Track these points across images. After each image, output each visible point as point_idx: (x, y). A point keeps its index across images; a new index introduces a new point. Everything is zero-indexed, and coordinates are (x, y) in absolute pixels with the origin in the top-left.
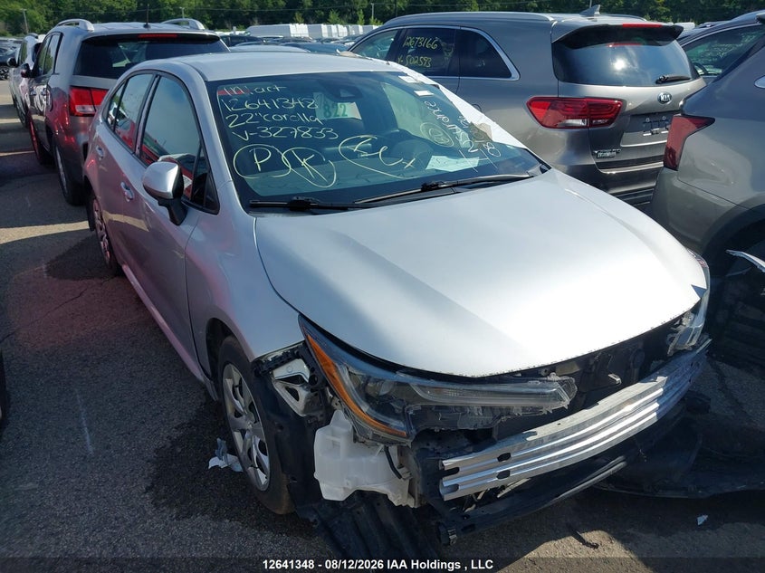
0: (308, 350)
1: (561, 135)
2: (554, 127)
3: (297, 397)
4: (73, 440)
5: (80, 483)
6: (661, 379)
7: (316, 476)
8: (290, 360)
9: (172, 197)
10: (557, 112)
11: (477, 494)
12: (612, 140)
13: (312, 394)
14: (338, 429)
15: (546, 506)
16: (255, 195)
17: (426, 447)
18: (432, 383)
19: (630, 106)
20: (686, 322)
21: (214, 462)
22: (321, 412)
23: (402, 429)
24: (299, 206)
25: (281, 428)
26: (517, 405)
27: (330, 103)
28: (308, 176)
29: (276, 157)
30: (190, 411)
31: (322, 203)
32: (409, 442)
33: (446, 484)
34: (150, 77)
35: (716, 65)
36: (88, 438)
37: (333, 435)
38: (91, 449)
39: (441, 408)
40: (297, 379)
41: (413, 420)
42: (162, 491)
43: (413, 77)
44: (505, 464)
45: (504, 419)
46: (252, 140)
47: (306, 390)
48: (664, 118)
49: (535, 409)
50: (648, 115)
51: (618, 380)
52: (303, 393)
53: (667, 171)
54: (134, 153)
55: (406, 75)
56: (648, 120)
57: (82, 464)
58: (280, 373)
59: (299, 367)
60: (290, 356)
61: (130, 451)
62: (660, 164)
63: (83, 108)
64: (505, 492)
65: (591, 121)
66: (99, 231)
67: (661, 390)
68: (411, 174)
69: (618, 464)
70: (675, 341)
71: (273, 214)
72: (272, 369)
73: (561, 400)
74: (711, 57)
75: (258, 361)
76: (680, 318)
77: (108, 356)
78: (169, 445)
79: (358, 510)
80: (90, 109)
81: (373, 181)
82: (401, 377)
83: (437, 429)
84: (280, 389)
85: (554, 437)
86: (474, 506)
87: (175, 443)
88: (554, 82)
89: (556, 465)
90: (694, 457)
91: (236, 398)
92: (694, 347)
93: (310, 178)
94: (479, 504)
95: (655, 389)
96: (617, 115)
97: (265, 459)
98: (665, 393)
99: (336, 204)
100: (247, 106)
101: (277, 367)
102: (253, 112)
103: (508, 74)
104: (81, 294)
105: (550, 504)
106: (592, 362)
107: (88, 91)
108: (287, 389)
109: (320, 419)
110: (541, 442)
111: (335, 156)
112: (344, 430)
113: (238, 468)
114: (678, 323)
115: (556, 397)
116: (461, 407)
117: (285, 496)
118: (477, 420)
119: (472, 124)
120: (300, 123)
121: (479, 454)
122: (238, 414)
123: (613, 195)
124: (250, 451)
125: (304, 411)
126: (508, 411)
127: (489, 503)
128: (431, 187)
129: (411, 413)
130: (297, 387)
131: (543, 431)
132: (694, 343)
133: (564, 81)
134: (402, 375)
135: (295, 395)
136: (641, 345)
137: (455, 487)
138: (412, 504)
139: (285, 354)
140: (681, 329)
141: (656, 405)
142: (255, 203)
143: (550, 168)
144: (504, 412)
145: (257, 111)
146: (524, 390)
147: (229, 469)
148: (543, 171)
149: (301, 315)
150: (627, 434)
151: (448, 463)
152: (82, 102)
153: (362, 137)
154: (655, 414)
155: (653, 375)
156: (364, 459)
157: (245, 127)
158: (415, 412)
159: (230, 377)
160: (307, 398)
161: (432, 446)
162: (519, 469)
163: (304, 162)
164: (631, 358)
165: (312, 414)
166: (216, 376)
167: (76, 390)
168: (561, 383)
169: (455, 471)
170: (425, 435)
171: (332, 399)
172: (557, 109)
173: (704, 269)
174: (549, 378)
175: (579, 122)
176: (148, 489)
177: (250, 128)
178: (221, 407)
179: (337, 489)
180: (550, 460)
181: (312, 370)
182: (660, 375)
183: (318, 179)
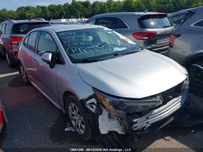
0: (96, 95)
1: (142, 41)
2: (140, 40)
3: (93, 108)
4: (26, 128)
5: (31, 138)
6: (180, 97)
7: (99, 128)
8: (91, 99)
9: (51, 61)
10: (140, 36)
11: (140, 129)
12: (154, 42)
13: (97, 107)
14: (104, 115)
15: (157, 130)
16: (74, 59)
17: (128, 117)
18: (129, 101)
19: (158, 33)
20: (185, 82)
21: (66, 129)
22: (99, 111)
23: (122, 113)
24: (86, 61)
25: (89, 116)
26: (150, 105)
27: (87, 36)
28: (86, 54)
29: (77, 50)
30: (56, 118)
31: (91, 60)
32: (124, 116)
33: (134, 126)
34: (38, 32)
35: (174, 23)
36: (30, 127)
37: (103, 117)
38: (32, 129)
39: (131, 107)
40: (93, 103)
41: (125, 110)
42: (54, 138)
43: (106, 29)
44: (148, 120)
45: (147, 108)
46: (71, 46)
47: (95, 106)
48: (166, 36)
49: (154, 105)
50: (162, 35)
51: (171, 97)
52: (95, 107)
53: (170, 48)
54: (35, 52)
55: (104, 28)
56: (162, 37)
57: (30, 134)
58: (88, 102)
59: (93, 100)
60: (91, 98)
61: (42, 129)
62: (168, 46)
63: (14, 42)
64: (146, 128)
65: (149, 38)
66: (22, 74)
67: (181, 99)
68: (111, 52)
69: (172, 119)
70: (183, 87)
71: (79, 64)
72: (86, 101)
73: (160, 102)
74: (173, 21)
75: (82, 100)
76: (183, 82)
77: (31, 105)
78: (53, 127)
79: (108, 137)
80: (16, 43)
81: (102, 54)
82: (121, 100)
83: (130, 113)
84: (88, 106)
85: (158, 112)
86: (139, 132)
87: (54, 126)
88: (139, 28)
89: (159, 119)
90: (189, 116)
91: (73, 111)
92: (187, 88)
93: (87, 54)
94: (140, 131)
95: (179, 99)
96: (155, 36)
97: (84, 126)
98: (181, 100)
99: (95, 60)
100: (68, 38)
101: (87, 101)
102: (69, 39)
103: (127, 27)
104: (19, 91)
105: (158, 130)
106: (164, 94)
107: (15, 38)
108: (90, 106)
109: (99, 113)
110: (156, 114)
111: (92, 49)
112: (107, 115)
113: (73, 130)
114: (183, 83)
115: (159, 102)
116: (136, 106)
117: (90, 135)
118: (141, 109)
119: (123, 39)
120: (82, 41)
121: (142, 118)
122: (73, 115)
123: (161, 54)
124: (78, 125)
125: (95, 112)
126: (148, 106)
127: (142, 131)
128: (116, 55)
129: (124, 109)
130: (93, 106)
131: (156, 111)
132: (187, 87)
133: (141, 28)
134: (122, 99)
135: (93, 107)
136: (173, 89)
137: (136, 127)
138: (123, 133)
139: (89, 97)
140: (184, 84)
141: (180, 103)
142: (74, 61)
143: (143, 49)
144: (147, 107)
145: (70, 39)
146: (152, 101)
147: (70, 131)
148: (142, 50)
149: (93, 87)
150: (175, 110)
151: (135, 121)
152: (14, 41)
153: (97, 44)
154: (180, 105)
155: (178, 96)
156: (112, 122)
157: (68, 43)
158: (125, 108)
159: (71, 106)
160: (96, 108)
161: (129, 117)
162: (151, 121)
163: (85, 50)
164: (172, 92)
165: (97, 112)
166: (66, 107)
167: (24, 115)
168: (160, 98)
169: (136, 122)
170: (128, 114)
171: (102, 108)
172: (140, 35)
173: (186, 70)
174: (157, 97)
175: (146, 38)
176: (50, 138)
177: (70, 43)
178: (67, 115)
179: (105, 131)
180: (158, 118)
181: (97, 101)
182: (180, 96)
183: (89, 54)
